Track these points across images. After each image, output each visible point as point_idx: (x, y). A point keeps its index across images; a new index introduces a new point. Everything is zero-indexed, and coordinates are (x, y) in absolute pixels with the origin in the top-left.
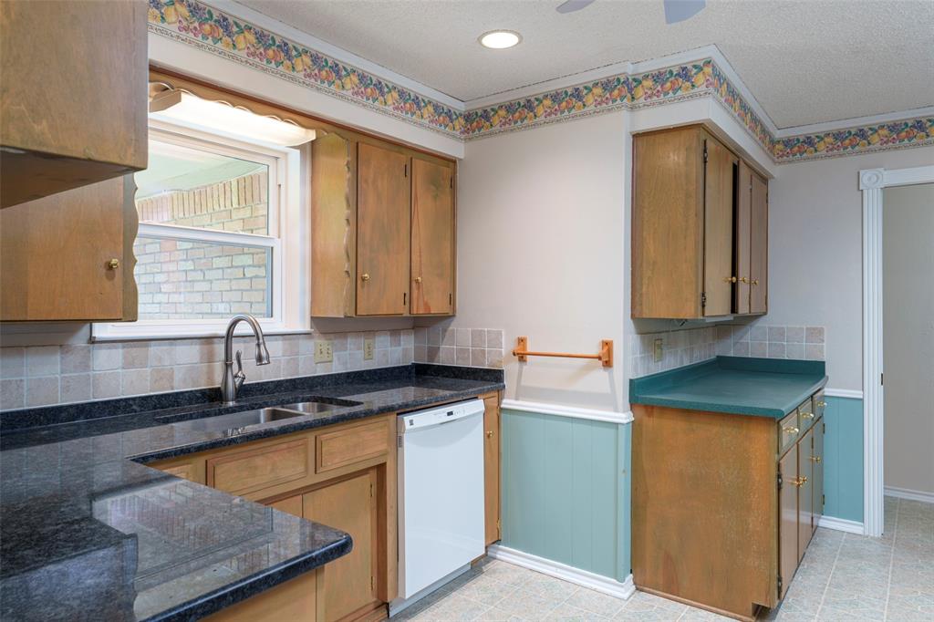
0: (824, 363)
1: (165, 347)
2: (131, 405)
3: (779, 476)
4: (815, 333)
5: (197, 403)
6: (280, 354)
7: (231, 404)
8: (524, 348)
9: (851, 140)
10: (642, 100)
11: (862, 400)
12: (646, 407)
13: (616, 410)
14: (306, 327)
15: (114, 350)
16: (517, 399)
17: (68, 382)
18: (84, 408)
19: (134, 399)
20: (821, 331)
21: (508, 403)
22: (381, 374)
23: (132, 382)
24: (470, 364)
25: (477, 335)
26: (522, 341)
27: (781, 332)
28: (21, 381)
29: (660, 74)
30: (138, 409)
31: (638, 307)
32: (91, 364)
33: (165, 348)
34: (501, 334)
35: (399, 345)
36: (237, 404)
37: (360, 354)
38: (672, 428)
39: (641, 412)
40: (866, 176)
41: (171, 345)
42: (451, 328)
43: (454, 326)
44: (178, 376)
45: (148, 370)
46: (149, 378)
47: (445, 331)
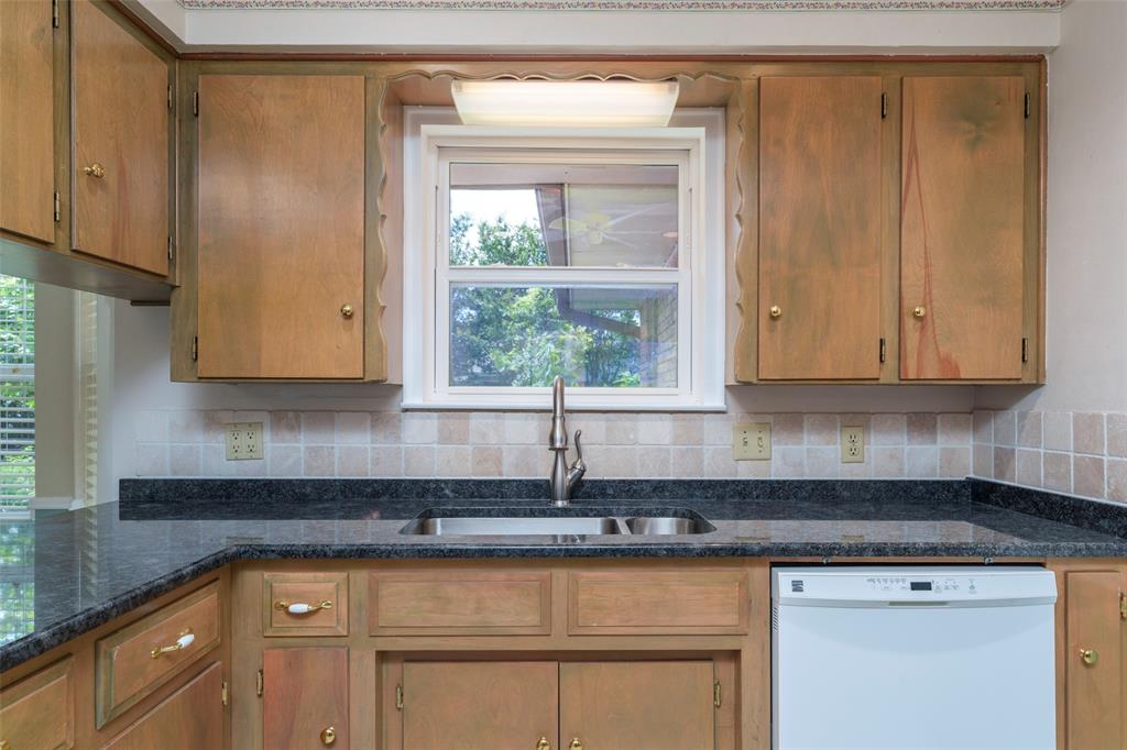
1: (490, 418)
2: (443, 489)
6: (667, 441)
7: (560, 504)
14: (717, 400)
15: (428, 421)
17: (378, 453)
19: (446, 482)
22: (878, 490)
23: (449, 461)
25: (1087, 426)
28: (333, 448)
30: (451, 495)
32: (402, 435)
33: (490, 421)
35: (933, 443)
36: (570, 506)
37: (831, 450)
41: (499, 418)
42: (1036, 410)
43: (1040, 405)
44: (508, 459)
45: (469, 448)
46: (470, 458)
47: (1023, 416)
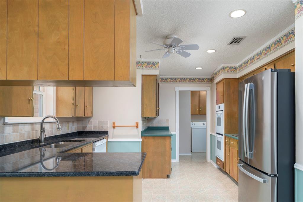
0: (169, 127)
3: (171, 148)
4: (167, 121)
5: (31, 144)
6: (49, 129)
7: (43, 143)
8: (115, 125)
9: (173, 80)
10: (144, 68)
11: (176, 134)
12: (145, 137)
13: (139, 138)
15: (10, 127)
16: (112, 138)
18: (4, 146)
19: (16, 143)
20: (168, 120)
21: (109, 140)
23: (15, 137)
24: (98, 130)
25: (100, 122)
26: (114, 123)
27: (161, 120)
29: (148, 63)
30: (18, 146)
31: (143, 114)
32: (4, 131)
34: (108, 122)
35: (74, 126)
36: (45, 143)
37: (66, 128)
38: (151, 141)
39: (143, 138)
40: (176, 88)
41: (24, 125)
43: (92, 120)
44: (26, 135)
45: (18, 133)
46: (19, 136)
47: (89, 121)
